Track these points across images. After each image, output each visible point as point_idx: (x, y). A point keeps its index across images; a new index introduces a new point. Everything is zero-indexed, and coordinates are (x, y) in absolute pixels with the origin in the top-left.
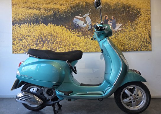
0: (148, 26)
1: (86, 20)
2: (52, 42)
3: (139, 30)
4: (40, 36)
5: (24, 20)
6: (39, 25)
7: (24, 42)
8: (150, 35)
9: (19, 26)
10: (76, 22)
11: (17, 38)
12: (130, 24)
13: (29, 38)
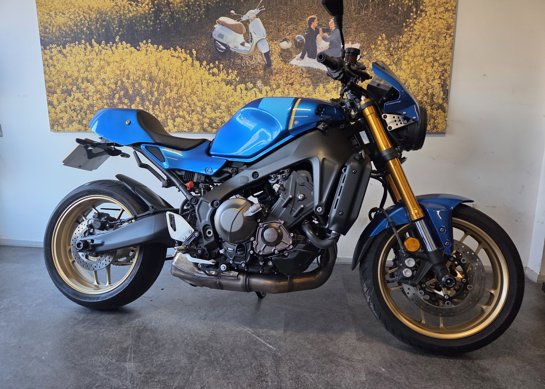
0: (441, 51)
1: (251, 30)
2: (154, 99)
3: (412, 64)
4: (119, 82)
5: (72, 31)
6: (114, 48)
7: (78, 99)
8: (445, 80)
9: (60, 51)
10: (221, 36)
11: (59, 85)
12: (385, 45)
13: (91, 89)
